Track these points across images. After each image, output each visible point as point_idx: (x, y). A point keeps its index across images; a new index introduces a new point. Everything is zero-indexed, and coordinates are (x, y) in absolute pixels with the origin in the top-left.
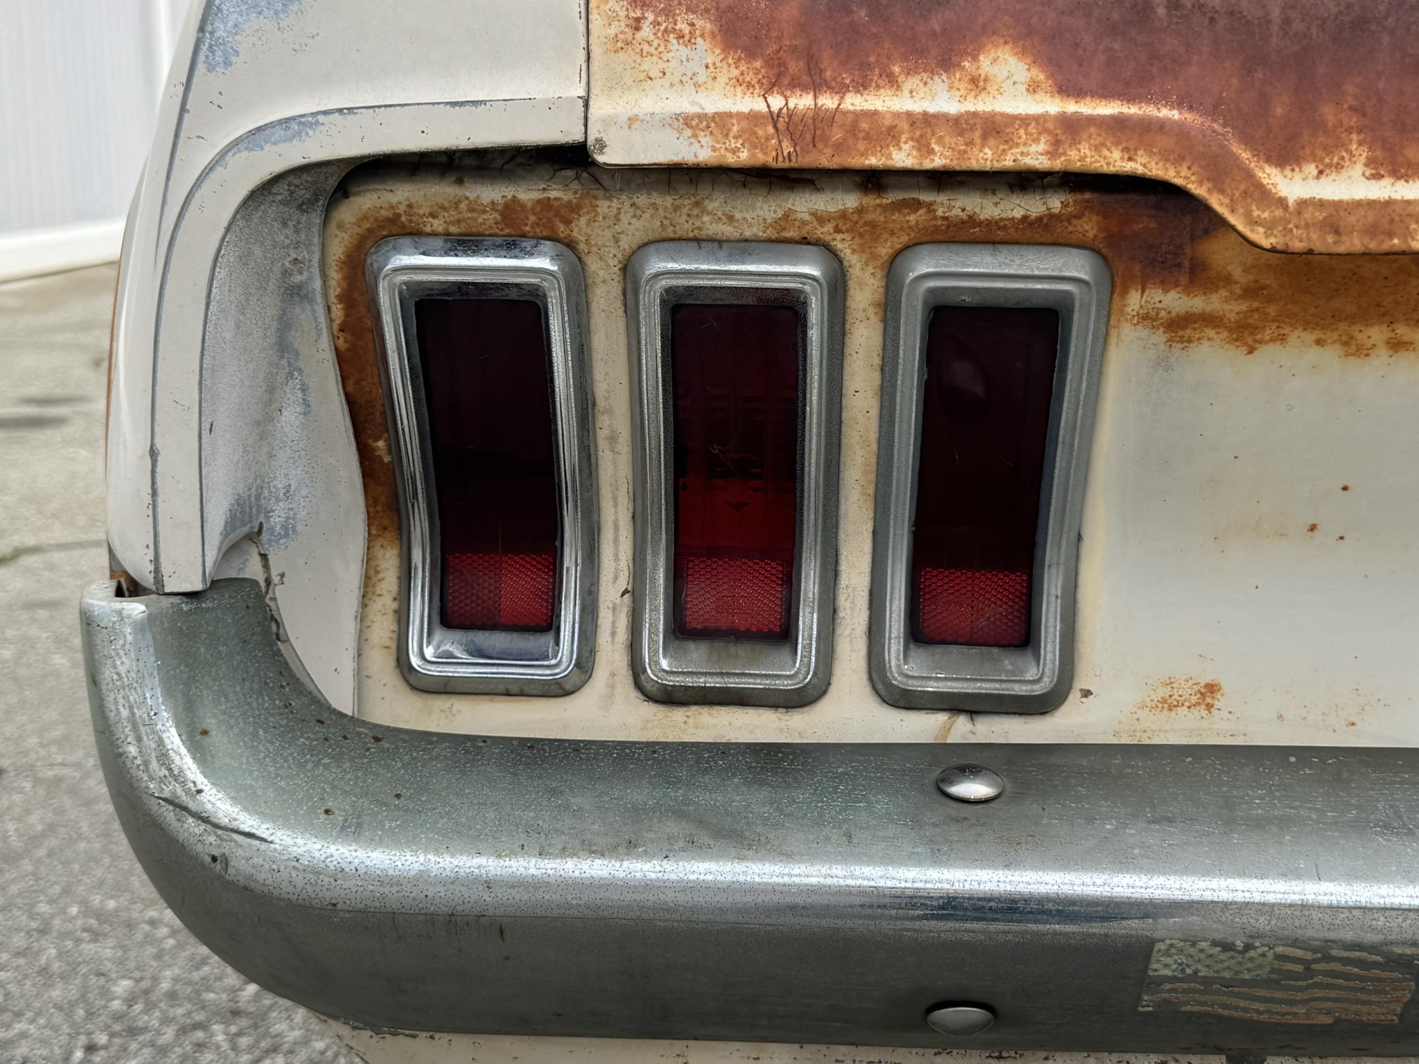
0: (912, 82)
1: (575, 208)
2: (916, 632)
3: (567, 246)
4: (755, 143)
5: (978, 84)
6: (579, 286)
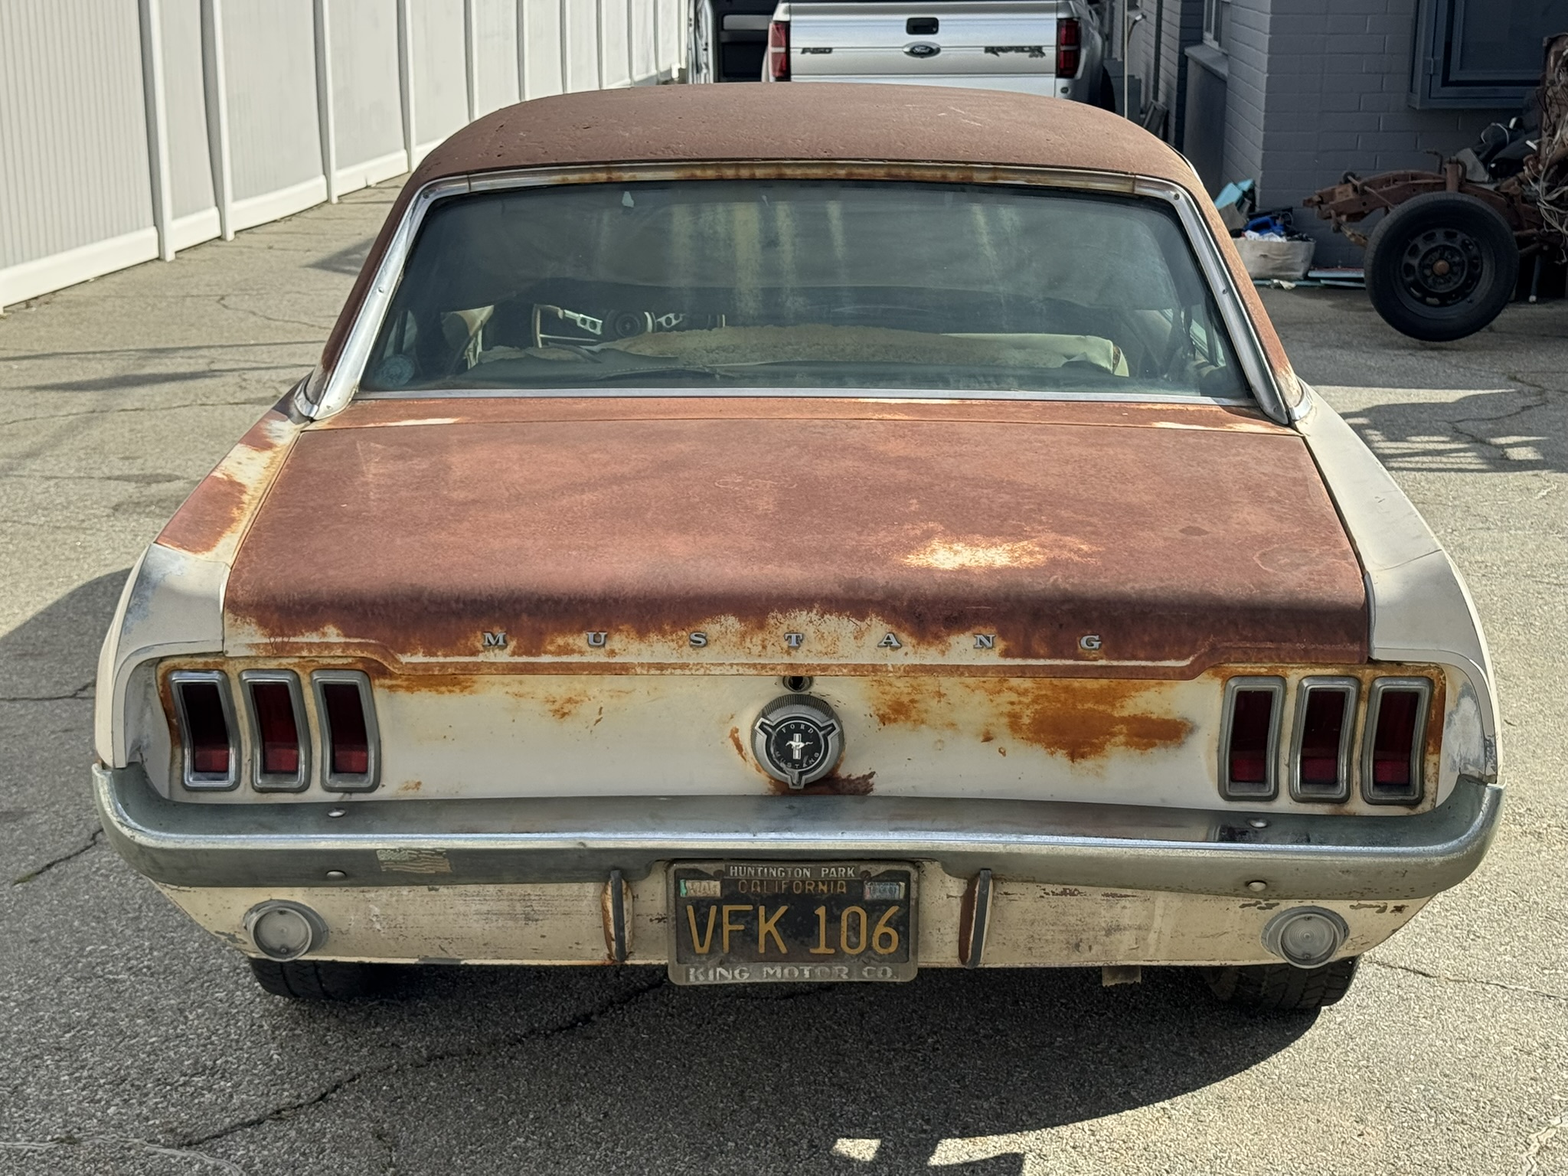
0: (307, 634)
1: (224, 664)
2: (335, 770)
3: (222, 672)
4: (266, 651)
5: (324, 634)
6: (226, 681)
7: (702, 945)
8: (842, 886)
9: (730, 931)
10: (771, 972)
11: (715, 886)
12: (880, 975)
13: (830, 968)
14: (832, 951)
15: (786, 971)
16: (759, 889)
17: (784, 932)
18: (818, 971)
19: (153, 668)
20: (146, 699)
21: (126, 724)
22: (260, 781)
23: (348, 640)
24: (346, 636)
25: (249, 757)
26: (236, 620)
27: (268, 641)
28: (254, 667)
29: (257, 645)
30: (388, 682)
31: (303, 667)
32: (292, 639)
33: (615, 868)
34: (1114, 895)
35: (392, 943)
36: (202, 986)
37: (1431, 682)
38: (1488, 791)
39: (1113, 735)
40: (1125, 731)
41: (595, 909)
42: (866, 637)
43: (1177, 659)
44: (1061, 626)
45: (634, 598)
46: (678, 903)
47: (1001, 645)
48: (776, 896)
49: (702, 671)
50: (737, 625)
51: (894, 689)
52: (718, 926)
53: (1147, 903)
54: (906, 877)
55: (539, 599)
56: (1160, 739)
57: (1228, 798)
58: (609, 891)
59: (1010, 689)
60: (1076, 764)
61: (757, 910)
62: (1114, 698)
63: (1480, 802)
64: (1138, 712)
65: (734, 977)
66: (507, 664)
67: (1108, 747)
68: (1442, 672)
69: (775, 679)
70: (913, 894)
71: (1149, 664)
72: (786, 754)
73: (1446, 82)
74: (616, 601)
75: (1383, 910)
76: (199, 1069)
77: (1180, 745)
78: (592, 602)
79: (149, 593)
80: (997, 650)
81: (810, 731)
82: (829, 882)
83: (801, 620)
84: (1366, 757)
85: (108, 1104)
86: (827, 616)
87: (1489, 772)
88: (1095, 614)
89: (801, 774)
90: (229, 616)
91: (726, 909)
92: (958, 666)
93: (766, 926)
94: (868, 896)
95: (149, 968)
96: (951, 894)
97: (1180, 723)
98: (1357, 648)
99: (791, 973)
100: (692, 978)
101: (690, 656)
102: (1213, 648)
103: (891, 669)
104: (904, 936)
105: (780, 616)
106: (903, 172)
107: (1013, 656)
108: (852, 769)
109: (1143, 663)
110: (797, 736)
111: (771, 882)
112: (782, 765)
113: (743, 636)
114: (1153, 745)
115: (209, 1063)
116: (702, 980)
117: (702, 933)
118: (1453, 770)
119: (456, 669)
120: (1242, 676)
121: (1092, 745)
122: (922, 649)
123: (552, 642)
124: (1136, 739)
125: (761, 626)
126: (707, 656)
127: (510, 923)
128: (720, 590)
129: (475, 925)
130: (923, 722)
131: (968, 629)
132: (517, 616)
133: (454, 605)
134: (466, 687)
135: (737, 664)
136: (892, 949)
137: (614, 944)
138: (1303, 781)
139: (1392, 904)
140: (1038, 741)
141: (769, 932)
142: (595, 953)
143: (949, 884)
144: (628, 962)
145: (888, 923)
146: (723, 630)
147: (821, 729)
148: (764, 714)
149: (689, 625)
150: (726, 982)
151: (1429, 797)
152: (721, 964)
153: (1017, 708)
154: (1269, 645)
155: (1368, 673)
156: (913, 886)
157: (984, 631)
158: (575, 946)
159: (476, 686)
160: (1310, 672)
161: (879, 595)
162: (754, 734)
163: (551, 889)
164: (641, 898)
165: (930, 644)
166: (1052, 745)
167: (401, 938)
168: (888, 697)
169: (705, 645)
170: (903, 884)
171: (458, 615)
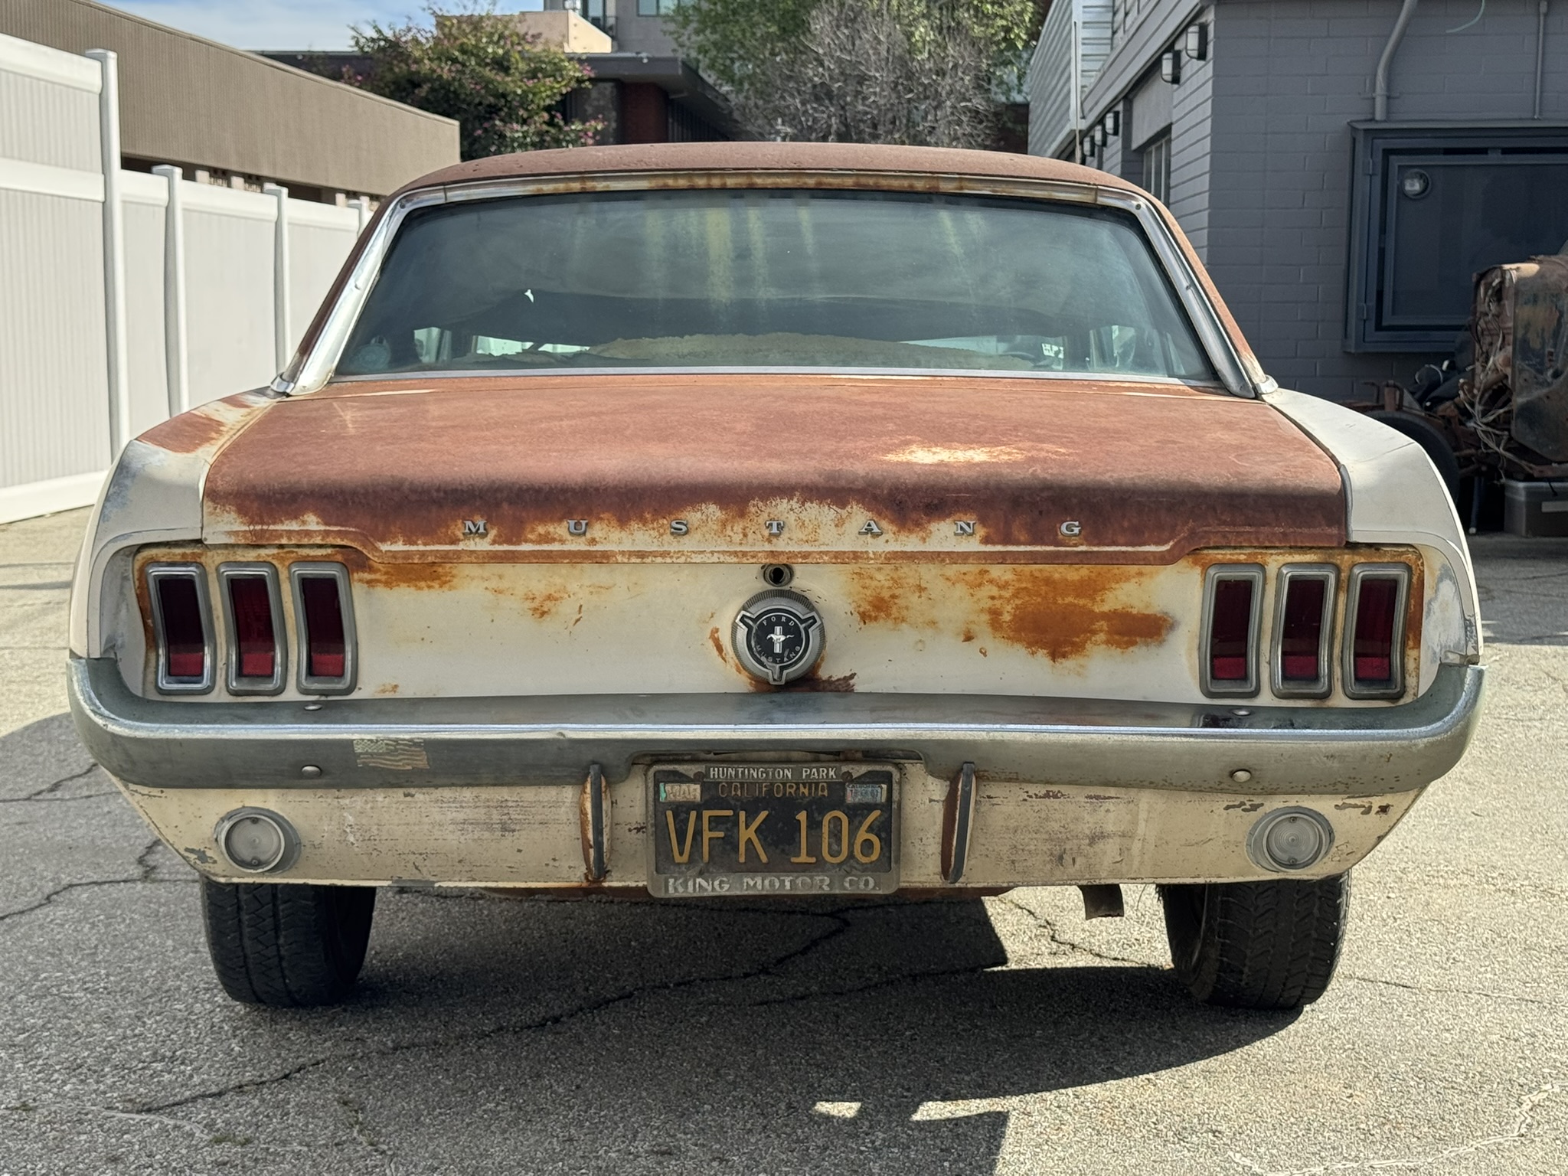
0: (287, 522)
1: (202, 554)
2: (311, 672)
3: (200, 565)
4: (246, 538)
5: (304, 523)
6: (204, 575)
7: (681, 853)
8: (823, 790)
9: (710, 839)
10: (752, 883)
11: (695, 790)
12: (862, 886)
13: (811, 878)
14: (813, 860)
15: (767, 882)
16: (739, 793)
17: (765, 840)
18: (799, 881)
19: (131, 559)
20: (121, 593)
21: (101, 615)
22: (234, 684)
23: (328, 528)
24: (326, 524)
25: (224, 661)
26: (215, 509)
27: (247, 528)
28: (232, 559)
29: (236, 533)
30: (367, 576)
31: (282, 559)
32: (272, 527)
33: (594, 763)
34: (1097, 797)
35: (365, 858)
36: (160, 1000)
37: (1409, 569)
38: (1469, 671)
39: (1094, 632)
40: (1105, 628)
41: (574, 817)
42: (846, 525)
43: (1157, 544)
44: (1041, 513)
45: (615, 487)
46: (658, 808)
47: (981, 532)
48: (757, 800)
49: (682, 560)
50: (718, 513)
51: (874, 583)
52: (698, 832)
53: (1131, 805)
54: (887, 778)
55: (520, 489)
56: (1141, 636)
57: (1210, 695)
58: (588, 790)
59: (991, 581)
60: (1057, 664)
61: (736, 815)
62: (1095, 591)
63: (1462, 683)
64: (1119, 607)
65: (713, 889)
66: (488, 552)
67: (1088, 645)
68: (1420, 557)
69: (755, 570)
70: (895, 796)
71: (1130, 549)
72: (767, 647)
73: (1379, 327)
74: (597, 489)
75: (1368, 811)
76: (156, 1057)
77: (1161, 643)
78: (573, 490)
79: (128, 482)
80: (978, 537)
81: (791, 624)
82: (810, 784)
83: (782, 508)
84: (1346, 652)
85: (64, 1083)
86: (808, 504)
87: (1471, 652)
88: (1075, 501)
89: (782, 669)
90: (209, 505)
91: (706, 814)
92: (939, 553)
93: (747, 833)
94: (850, 799)
95: (105, 988)
96: (934, 798)
97: (1160, 618)
98: (1335, 531)
99: (772, 884)
100: (671, 890)
101: (671, 544)
102: (1193, 533)
103: (871, 556)
104: (886, 843)
105: (760, 504)
106: (871, 182)
107: (994, 543)
108: (832, 670)
109: (1124, 549)
110: (778, 629)
111: (754, 784)
112: (763, 659)
113: (724, 525)
114: (1133, 643)
115: (169, 1054)
116: (681, 892)
117: (681, 841)
118: (1433, 661)
119: (436, 557)
120: (1221, 564)
121: (1073, 644)
122: (902, 537)
123: (533, 530)
124: (1117, 637)
125: (742, 514)
126: (688, 544)
127: (487, 835)
128: (701, 479)
129: (450, 837)
130: (903, 620)
131: (949, 516)
132: (498, 505)
133: (435, 494)
134: (445, 582)
135: (718, 552)
136: (874, 857)
137: (592, 851)
138: (1285, 678)
139: (1377, 802)
140: (1019, 640)
141: (749, 841)
142: (572, 873)
143: (931, 787)
144: (606, 884)
145: (870, 829)
146: (704, 518)
147: (802, 621)
148: (744, 608)
149: (670, 513)
150: (705, 894)
151: (1411, 691)
152: (701, 874)
153: (998, 603)
154: (1248, 529)
155: (1346, 559)
156: (895, 787)
157: (964, 518)
158: (552, 863)
159: (455, 580)
160: (1289, 559)
161: (860, 484)
162: (734, 628)
163: (528, 794)
164: (620, 805)
165: (910, 531)
166: (1033, 644)
167: (375, 853)
168: (868, 592)
169: (686, 533)
170: (884, 786)
171: (439, 503)
